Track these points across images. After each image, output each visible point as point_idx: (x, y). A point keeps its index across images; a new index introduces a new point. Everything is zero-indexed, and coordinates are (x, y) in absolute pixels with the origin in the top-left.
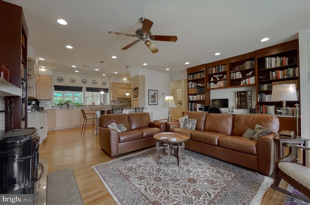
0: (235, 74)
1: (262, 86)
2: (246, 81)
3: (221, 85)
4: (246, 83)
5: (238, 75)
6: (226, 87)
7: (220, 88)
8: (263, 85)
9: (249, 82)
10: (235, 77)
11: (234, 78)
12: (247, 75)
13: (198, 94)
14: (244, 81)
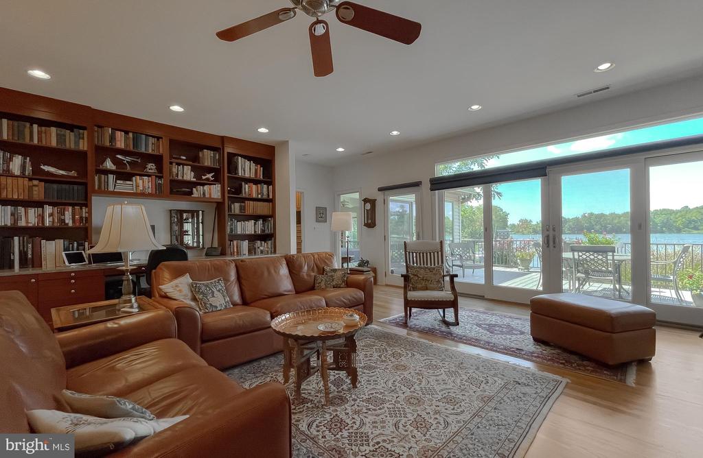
0: (180, 167)
1: (232, 206)
2: (204, 190)
3: (144, 187)
4: (204, 194)
5: (188, 174)
6: (158, 193)
7: (143, 195)
8: (233, 203)
9: (210, 194)
10: (183, 177)
11: (180, 178)
12: (204, 177)
13: (50, 204)
14: (200, 188)
